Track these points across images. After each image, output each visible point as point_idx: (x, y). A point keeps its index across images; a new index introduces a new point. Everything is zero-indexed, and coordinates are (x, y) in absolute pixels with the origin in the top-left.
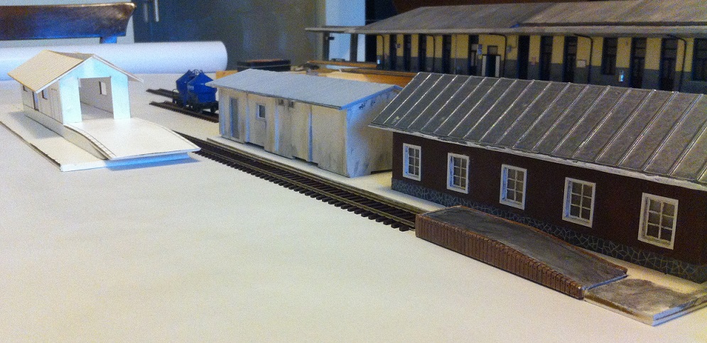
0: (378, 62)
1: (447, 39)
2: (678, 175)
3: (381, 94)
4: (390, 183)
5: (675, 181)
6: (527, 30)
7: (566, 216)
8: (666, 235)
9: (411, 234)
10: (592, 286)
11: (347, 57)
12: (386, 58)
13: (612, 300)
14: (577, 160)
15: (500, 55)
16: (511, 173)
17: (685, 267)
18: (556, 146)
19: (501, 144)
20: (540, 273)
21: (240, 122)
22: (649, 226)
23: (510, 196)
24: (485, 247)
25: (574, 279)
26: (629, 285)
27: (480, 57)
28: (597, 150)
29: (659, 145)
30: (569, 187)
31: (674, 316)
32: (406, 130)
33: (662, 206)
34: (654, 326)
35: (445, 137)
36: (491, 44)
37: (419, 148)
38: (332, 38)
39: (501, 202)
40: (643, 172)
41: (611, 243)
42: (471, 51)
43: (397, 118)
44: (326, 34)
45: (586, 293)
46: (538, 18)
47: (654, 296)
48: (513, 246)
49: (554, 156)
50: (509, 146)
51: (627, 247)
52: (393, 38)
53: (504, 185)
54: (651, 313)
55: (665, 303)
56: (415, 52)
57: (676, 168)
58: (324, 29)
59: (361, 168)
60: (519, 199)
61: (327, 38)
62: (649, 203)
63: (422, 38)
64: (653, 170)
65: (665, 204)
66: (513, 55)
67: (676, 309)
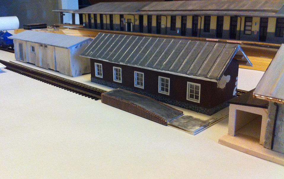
0: (84, 25)
1: (111, 16)
2: (200, 75)
3: (84, 41)
4: (90, 79)
5: (199, 77)
6: (142, 13)
7: (160, 91)
8: (197, 98)
9: (99, 101)
10: (170, 120)
11: (71, 22)
12: (87, 23)
13: (178, 126)
14: (162, 69)
15: (132, 23)
16: (138, 75)
17: (204, 110)
18: (154, 64)
19: (133, 63)
20: (151, 116)
21: (24, 53)
22: (190, 94)
23: (138, 83)
24: (129, 106)
25: (164, 118)
26: (184, 118)
27: (125, 24)
28: (169, 65)
29: (192, 63)
30: (160, 80)
31: (201, 130)
32: (95, 57)
33: (195, 86)
34: (194, 135)
35: (111, 61)
36: (129, 18)
37: (101, 65)
38: (64, 15)
39: (135, 86)
40: (187, 74)
41: (177, 101)
42: (121, 21)
43: (91, 52)
44: (62, 13)
45: (168, 123)
46: (146, 8)
47: (193, 122)
48: (140, 105)
49: (154, 68)
50: (136, 64)
51: (183, 103)
52: (89, 15)
53: (136, 79)
54: (193, 130)
55: (198, 125)
56: (99, 21)
57: (199, 72)
58: (61, 11)
59: (78, 72)
60: (142, 85)
61: (62, 15)
62: (190, 85)
63: (101, 16)
64: (190, 73)
65: (196, 86)
66: (137, 23)
67: (202, 127)
